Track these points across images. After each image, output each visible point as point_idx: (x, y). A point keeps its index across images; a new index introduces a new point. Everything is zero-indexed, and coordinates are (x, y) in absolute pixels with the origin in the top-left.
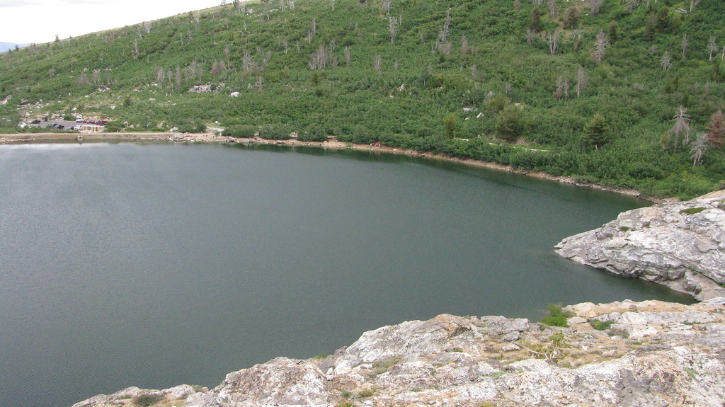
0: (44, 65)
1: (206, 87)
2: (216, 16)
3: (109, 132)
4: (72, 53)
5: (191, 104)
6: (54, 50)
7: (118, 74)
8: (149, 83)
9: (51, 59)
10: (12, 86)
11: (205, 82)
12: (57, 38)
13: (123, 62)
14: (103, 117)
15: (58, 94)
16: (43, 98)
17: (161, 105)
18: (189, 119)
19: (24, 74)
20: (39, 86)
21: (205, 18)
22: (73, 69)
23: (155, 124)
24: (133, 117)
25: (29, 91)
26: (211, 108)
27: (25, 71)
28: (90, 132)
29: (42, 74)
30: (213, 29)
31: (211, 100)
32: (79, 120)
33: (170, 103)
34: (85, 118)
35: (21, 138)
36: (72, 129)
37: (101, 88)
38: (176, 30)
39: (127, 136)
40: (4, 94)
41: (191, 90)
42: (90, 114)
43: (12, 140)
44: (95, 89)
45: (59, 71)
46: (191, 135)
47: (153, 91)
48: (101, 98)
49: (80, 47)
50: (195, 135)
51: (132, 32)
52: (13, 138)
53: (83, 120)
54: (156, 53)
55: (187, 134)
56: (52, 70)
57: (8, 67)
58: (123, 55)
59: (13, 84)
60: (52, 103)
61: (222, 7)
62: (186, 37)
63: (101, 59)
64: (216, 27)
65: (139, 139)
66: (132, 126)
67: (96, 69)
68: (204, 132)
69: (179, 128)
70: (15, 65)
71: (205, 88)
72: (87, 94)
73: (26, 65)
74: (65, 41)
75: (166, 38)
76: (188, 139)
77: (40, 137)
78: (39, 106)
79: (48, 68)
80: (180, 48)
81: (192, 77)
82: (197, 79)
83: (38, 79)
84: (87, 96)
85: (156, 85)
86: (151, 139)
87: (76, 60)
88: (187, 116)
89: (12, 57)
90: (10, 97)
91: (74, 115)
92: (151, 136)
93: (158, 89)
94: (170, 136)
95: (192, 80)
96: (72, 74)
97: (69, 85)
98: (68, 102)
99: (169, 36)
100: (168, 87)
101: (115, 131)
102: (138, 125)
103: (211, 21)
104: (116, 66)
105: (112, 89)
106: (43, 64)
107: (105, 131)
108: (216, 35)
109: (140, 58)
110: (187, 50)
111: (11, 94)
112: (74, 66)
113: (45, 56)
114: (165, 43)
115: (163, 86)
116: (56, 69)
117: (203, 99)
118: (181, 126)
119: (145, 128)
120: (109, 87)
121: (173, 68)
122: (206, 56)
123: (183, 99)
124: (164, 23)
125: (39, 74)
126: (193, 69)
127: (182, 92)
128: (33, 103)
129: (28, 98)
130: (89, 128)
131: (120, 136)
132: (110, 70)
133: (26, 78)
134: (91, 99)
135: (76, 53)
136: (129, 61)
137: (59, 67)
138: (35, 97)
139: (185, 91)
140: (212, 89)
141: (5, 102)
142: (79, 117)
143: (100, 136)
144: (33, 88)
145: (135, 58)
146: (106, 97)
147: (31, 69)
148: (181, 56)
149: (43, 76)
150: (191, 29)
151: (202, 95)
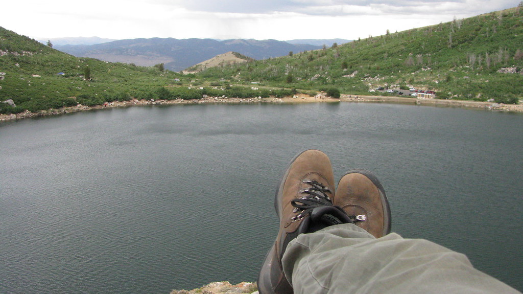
0: (380, 51)
1: (512, 69)
2: (516, 14)
3: (440, 99)
4: (400, 43)
5: (502, 82)
6: (386, 40)
7: (436, 58)
8: (462, 65)
9: (384, 46)
10: (357, 65)
11: (510, 64)
12: (388, 32)
13: (440, 49)
14: (430, 89)
15: (391, 71)
16: (380, 73)
17: (475, 81)
18: (501, 93)
19: (365, 56)
20: (376, 65)
21: (506, 16)
22: (401, 54)
23: (474, 95)
24: (455, 89)
25: (370, 68)
26: (519, 85)
27: (366, 55)
28: (424, 98)
29: (378, 56)
30: (514, 24)
31: (518, 79)
32: (412, 90)
33: (483, 80)
34: (416, 88)
35: (375, 99)
36: (410, 95)
37: (424, 68)
38: (481, 26)
39: (453, 103)
40: (352, 70)
41: (499, 71)
42: (419, 85)
43: (369, 100)
44: (419, 68)
45: (390, 55)
46: (506, 105)
47: (465, 71)
48: (424, 75)
49: (406, 37)
50: (509, 105)
51: (445, 28)
52: (369, 99)
53: (414, 90)
54: (466, 43)
55: (501, 104)
56: (385, 55)
57: (353, 52)
58: (439, 44)
59: (357, 63)
60: (387, 77)
61: (519, 8)
62: (491, 31)
63: (422, 47)
64: (517, 23)
65: (464, 106)
66: (456, 96)
67: (418, 54)
68: (516, 104)
69: (495, 100)
70: (359, 50)
71: (510, 70)
72: (413, 72)
73: (366, 51)
74: (393, 34)
75: (474, 32)
76: (504, 108)
77: (388, 99)
78: (377, 79)
79: (382, 53)
80: (486, 39)
81: (500, 61)
82: (503, 63)
83: (375, 60)
84: (413, 73)
85: (468, 67)
86: (473, 106)
87: (403, 48)
88: (500, 90)
89: (356, 45)
90: (356, 72)
91: (408, 86)
92: (473, 104)
93: (470, 70)
94: (488, 105)
95: (499, 64)
96: (400, 58)
97: (399, 65)
98: (399, 77)
99: (476, 30)
100: (478, 68)
101: (445, 99)
102: (460, 96)
103: (512, 18)
104: (434, 52)
105: (432, 69)
106: (378, 50)
107: (435, 98)
108: (516, 29)
109: (453, 47)
110: (492, 41)
111: (357, 70)
112: (402, 52)
113: (380, 45)
114: (474, 36)
115: (474, 68)
116: (388, 54)
117: (511, 78)
118: (497, 98)
119: (467, 98)
120: (429, 67)
121: (483, 54)
122: (509, 45)
123: (493, 78)
124: (471, 21)
125: (376, 57)
126: (500, 55)
127: (491, 73)
128: (373, 77)
129: (370, 73)
130: (423, 96)
131: (449, 103)
132: (430, 55)
133: (367, 59)
134: (416, 75)
135: (403, 42)
136: (444, 49)
137: (391, 52)
138: (374, 72)
139: (494, 71)
140: (517, 71)
141: (353, 75)
142: (412, 88)
143: (434, 101)
144: (372, 66)
145: (450, 46)
146: (429, 74)
147: (370, 53)
148: (487, 45)
149: (379, 58)
150: (495, 24)
151: (508, 75)
